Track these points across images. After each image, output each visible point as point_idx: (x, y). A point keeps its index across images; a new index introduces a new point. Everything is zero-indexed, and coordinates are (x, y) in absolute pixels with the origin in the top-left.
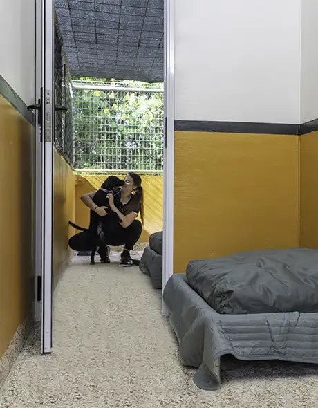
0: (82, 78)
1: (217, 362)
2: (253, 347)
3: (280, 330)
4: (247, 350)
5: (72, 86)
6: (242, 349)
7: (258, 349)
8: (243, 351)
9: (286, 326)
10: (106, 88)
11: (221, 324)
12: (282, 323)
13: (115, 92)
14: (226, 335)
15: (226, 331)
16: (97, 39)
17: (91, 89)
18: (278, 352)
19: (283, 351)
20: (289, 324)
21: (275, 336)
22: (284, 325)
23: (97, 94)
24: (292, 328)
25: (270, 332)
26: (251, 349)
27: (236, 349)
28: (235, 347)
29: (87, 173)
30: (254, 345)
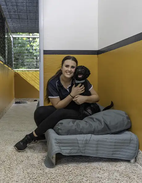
0: (18, 33)
1: (54, 156)
2: (70, 150)
3: (82, 143)
4: (68, 151)
5: (12, 37)
6: (65, 151)
7: (72, 151)
8: (66, 151)
9: (85, 141)
10: (28, 36)
11: (56, 139)
12: (83, 140)
13: (32, 38)
14: (58, 144)
15: (58, 143)
16: (19, 17)
17: (22, 37)
18: (82, 152)
19: (83, 151)
20: (86, 140)
21: (80, 145)
22: (84, 140)
23: (25, 39)
24: (87, 142)
25: (78, 143)
26: (69, 150)
27: (62, 150)
28: (62, 149)
29: (20, 71)
30: (71, 149)
